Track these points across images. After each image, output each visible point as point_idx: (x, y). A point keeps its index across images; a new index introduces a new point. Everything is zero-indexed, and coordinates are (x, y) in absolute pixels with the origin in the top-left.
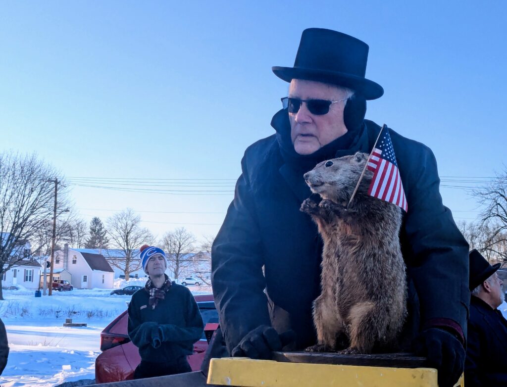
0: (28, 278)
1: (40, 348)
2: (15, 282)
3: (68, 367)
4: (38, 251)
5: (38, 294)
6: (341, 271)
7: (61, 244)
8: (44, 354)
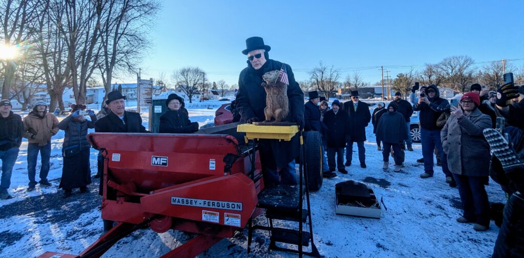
0: (198, 97)
1: (201, 115)
2: (195, 98)
3: (208, 120)
4: (200, 91)
5: (200, 101)
6: (272, 101)
7: (206, 89)
8: (202, 116)
